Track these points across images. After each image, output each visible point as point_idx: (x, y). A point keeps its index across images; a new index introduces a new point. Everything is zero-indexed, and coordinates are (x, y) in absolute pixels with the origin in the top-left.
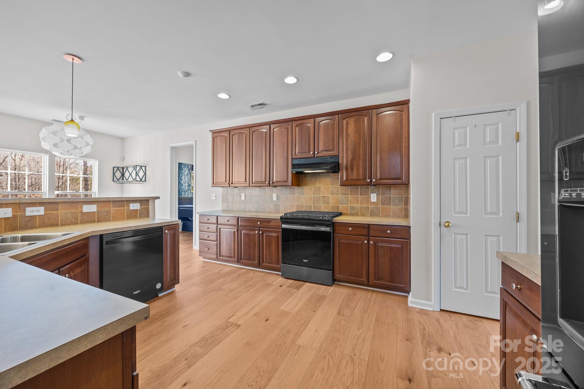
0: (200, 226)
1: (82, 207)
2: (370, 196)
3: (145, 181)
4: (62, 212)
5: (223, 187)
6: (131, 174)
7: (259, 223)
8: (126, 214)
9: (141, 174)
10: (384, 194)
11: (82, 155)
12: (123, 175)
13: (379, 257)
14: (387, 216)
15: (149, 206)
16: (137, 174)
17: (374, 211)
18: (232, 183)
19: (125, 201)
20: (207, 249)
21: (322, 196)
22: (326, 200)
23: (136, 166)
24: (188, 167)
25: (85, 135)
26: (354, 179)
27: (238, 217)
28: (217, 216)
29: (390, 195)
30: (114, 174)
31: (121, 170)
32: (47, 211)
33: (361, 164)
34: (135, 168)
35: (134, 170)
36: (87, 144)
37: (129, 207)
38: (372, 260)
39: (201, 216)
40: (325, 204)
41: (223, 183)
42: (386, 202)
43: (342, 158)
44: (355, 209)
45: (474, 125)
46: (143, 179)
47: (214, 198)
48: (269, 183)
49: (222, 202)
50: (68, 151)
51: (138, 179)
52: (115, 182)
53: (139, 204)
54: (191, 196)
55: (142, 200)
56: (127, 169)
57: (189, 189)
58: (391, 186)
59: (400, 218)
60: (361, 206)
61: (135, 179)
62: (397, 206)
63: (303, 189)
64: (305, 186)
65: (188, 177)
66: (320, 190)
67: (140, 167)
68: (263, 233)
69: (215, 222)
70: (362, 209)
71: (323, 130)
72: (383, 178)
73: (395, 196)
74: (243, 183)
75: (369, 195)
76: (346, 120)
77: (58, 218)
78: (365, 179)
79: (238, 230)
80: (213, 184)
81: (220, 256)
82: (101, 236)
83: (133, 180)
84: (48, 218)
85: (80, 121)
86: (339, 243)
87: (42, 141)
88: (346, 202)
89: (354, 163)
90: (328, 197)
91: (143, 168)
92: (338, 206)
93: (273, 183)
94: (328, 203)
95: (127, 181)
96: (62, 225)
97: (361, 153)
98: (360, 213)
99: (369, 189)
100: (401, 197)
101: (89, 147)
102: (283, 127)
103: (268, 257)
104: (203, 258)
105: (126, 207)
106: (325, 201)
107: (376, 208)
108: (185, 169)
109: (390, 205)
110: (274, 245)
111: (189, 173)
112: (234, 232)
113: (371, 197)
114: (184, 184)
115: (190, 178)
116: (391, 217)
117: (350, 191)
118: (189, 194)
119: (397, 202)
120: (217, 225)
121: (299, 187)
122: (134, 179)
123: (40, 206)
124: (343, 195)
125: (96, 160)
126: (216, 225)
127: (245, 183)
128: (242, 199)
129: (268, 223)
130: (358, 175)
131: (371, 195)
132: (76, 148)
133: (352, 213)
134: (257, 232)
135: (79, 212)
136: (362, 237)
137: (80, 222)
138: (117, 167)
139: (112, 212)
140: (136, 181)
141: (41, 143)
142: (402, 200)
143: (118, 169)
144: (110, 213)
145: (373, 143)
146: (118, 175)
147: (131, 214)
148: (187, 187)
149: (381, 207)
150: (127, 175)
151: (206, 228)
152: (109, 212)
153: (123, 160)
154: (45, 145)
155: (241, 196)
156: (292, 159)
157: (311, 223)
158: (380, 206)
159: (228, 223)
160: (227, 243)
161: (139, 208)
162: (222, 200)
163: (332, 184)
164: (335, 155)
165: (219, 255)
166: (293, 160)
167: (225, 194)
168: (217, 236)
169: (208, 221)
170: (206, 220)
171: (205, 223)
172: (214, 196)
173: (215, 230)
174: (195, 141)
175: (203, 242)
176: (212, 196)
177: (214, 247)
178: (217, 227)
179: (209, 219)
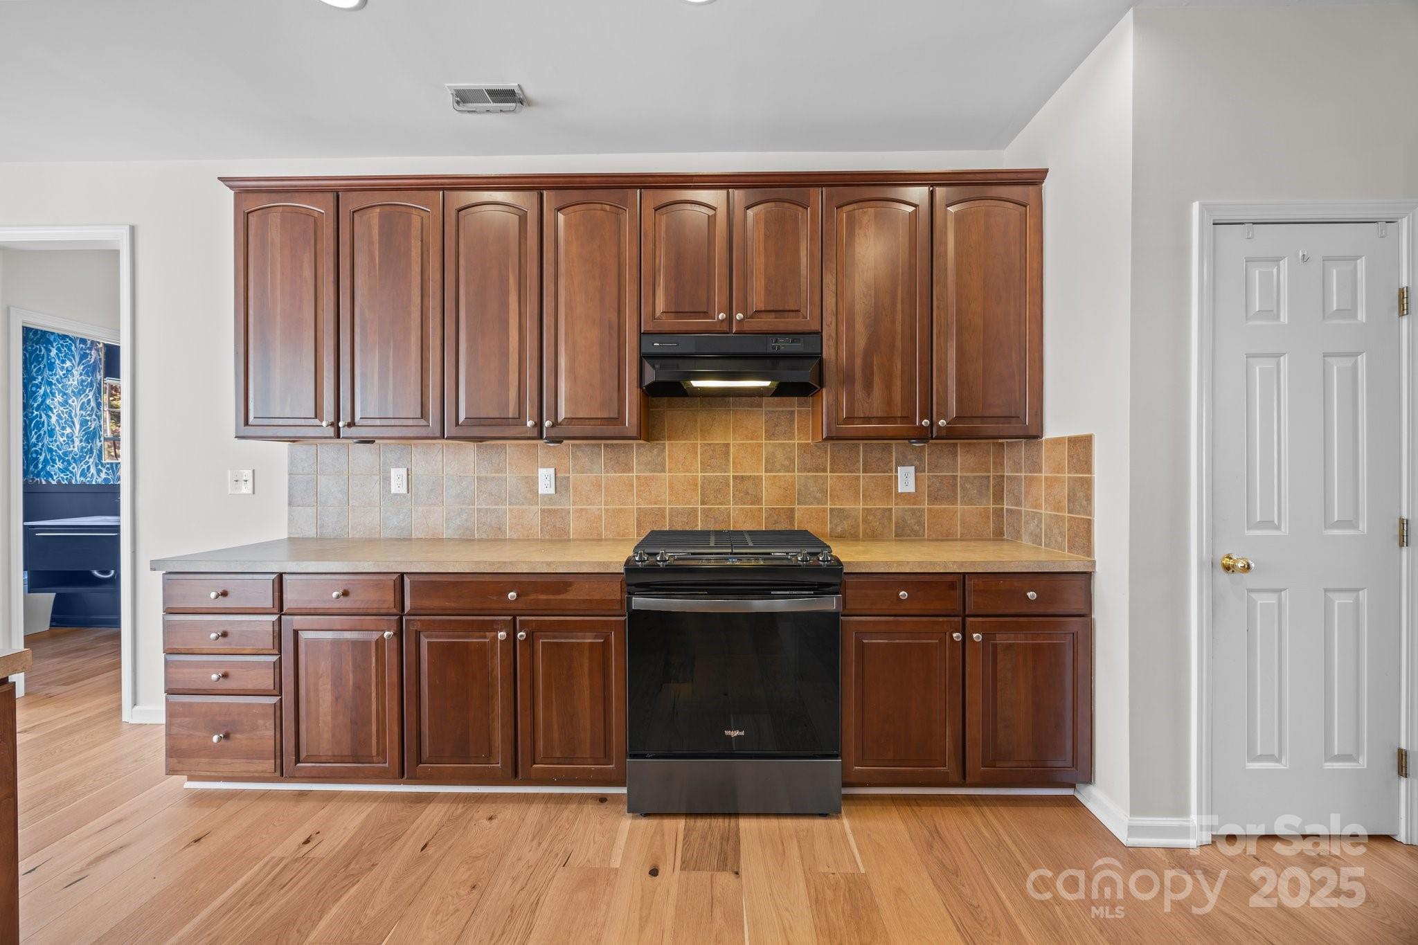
0: (167, 627)
2: (894, 474)
5: (294, 440)
7: (512, 595)
10: (936, 466)
13: (999, 684)
14: (946, 537)
17: (906, 523)
18: (351, 424)
20: (215, 738)
21: (735, 478)
22: (747, 489)
24: (84, 357)
26: (875, 415)
27: (402, 575)
28: (281, 575)
29: (955, 470)
33: (899, 366)
38: (975, 696)
39: (173, 577)
40: (744, 504)
41: (303, 422)
42: (942, 492)
43: (832, 343)
44: (846, 518)
45: (1301, 254)
47: (246, 489)
48: (536, 424)
49: (290, 504)
54: (100, 481)
57: (91, 451)
58: (956, 444)
59: (982, 540)
60: (867, 509)
62: (975, 505)
63: (663, 450)
64: (670, 438)
65: (85, 400)
66: (729, 455)
68: (531, 637)
69: (268, 602)
70: (871, 518)
71: (765, 235)
72: (969, 415)
73: (968, 474)
74: (410, 422)
75: (891, 470)
76: (846, 209)
78: (909, 418)
79: (399, 634)
80: (247, 423)
81: (298, 760)
86: (861, 647)
88: (819, 495)
89: (875, 363)
90: (755, 478)
92: (792, 510)
93: (555, 424)
94: (757, 500)
97: (899, 328)
98: (864, 530)
99: (891, 453)
100: (983, 477)
102: (598, 206)
103: (556, 735)
104: (191, 778)
106: (747, 493)
107: (913, 512)
109: (954, 502)
110: (586, 682)
111: (91, 384)
112: (380, 643)
113: (896, 477)
114: (64, 430)
115: (99, 405)
116: (956, 540)
117: (833, 457)
118: (93, 470)
119: (975, 491)
120: (280, 619)
121: (647, 444)
124: (809, 472)
126: (275, 618)
127: (423, 422)
128: (394, 489)
129: (559, 592)
130: (889, 402)
131: (896, 471)
133: (839, 529)
134: (502, 635)
136: (941, 619)
142: (988, 487)
145: (938, 300)
148: (77, 444)
149: (929, 510)
151: (213, 635)
155: (387, 479)
156: (641, 334)
157: (751, 585)
158: (926, 506)
159: (345, 603)
160: (337, 699)
162: (291, 496)
163: (770, 436)
164: (807, 329)
165: (289, 756)
166: (644, 337)
167: (303, 470)
168: (277, 670)
169: (224, 603)
170: (213, 595)
171: (200, 612)
172: (246, 481)
173: (268, 642)
174: (127, 228)
175: (190, 704)
176: (237, 481)
177: (261, 722)
178: (277, 628)
179: (228, 590)
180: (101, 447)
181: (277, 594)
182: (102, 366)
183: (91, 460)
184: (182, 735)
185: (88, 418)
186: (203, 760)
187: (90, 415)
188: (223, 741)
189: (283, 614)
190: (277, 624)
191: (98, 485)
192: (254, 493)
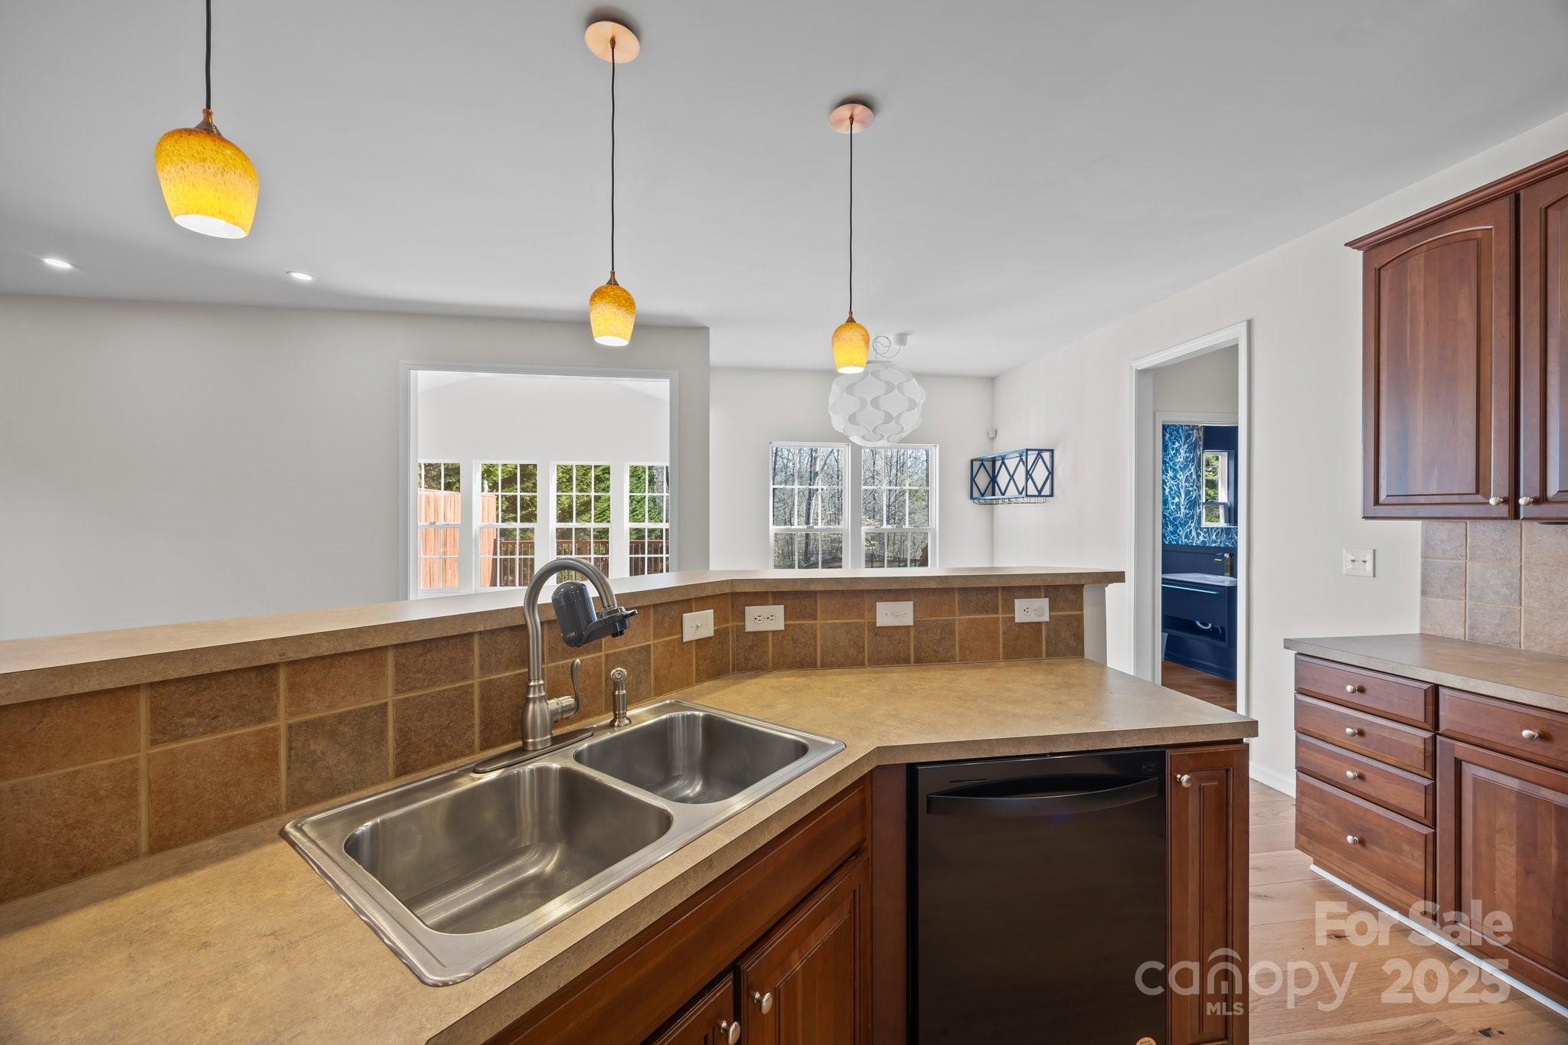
0: (1299, 707)
1: (873, 610)
3: (1052, 495)
4: (825, 624)
6: (1012, 477)
8: (1004, 639)
9: (1040, 474)
11: (904, 435)
12: (993, 479)
15: (1082, 610)
16: (1029, 475)
18: (1540, 501)
19: (1000, 591)
20: (1349, 838)
23: (1027, 450)
24: (1188, 436)
25: (907, 382)
28: (1432, 686)
30: (973, 480)
31: (988, 465)
32: (790, 619)
34: (1024, 458)
35: (1021, 463)
36: (913, 405)
37: (1013, 612)
39: (1307, 659)
41: (1458, 498)
46: (1046, 491)
49: (1424, 593)
50: (874, 430)
51: (1032, 490)
52: (976, 501)
53: (1044, 603)
54: (1198, 542)
55: (1056, 587)
56: (1003, 463)
57: (1192, 517)
61: (1023, 492)
65: (1188, 474)
67: (1037, 452)
69: (1418, 714)
77: (816, 642)
80: (1377, 502)
82: (912, 769)
83: (1017, 493)
84: (791, 643)
85: (898, 347)
87: (832, 414)
91: (1046, 456)
95: (1003, 497)
96: (826, 665)
101: (916, 412)
104: (1317, 863)
105: (1004, 612)
108: (1177, 444)
111: (1193, 460)
114: (1173, 498)
118: (1194, 533)
120: (1434, 739)
122: (1020, 490)
123: (776, 602)
125: (936, 446)
126: (1428, 735)
132: (889, 418)
135: (866, 625)
137: (869, 660)
138: (980, 460)
139: (957, 628)
140: (1027, 496)
141: (830, 417)
143: (982, 464)
144: (952, 632)
146: (983, 480)
147: (1018, 638)
148: (1183, 510)
150: (1003, 479)
151: (1349, 730)
152: (948, 629)
153: (993, 438)
154: (839, 423)
159: (1544, 750)
161: (1046, 618)
167: (1444, 553)
168: (1430, 798)
169: (1358, 699)
170: (1349, 688)
171: (1331, 700)
172: (1365, 562)
173: (1418, 760)
174: (1245, 323)
175: (1322, 791)
176: (1353, 561)
177: (1406, 848)
178: (1430, 748)
179: (1366, 687)
180: (1200, 513)
181: (1430, 708)
182: (1201, 443)
183: (1193, 525)
184: (1314, 818)
185: (1191, 489)
186: (1334, 853)
187: (1192, 486)
188: (1358, 846)
189: (1439, 734)
190: (1430, 742)
191: (1197, 546)
192: (1374, 576)
